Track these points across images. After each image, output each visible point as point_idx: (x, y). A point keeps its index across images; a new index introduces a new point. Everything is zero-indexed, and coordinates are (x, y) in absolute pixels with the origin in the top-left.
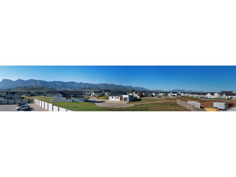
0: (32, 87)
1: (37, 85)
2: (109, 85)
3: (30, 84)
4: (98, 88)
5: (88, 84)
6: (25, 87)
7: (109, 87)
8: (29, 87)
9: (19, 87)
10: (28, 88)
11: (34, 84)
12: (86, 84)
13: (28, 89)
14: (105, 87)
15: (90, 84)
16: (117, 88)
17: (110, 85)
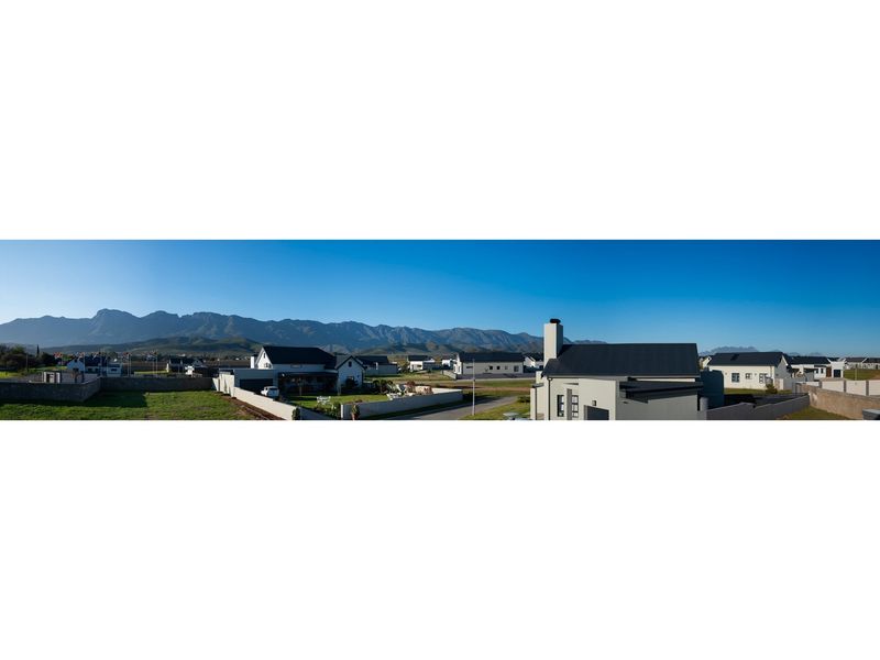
0: (206, 340)
1: (226, 331)
2: (483, 332)
3: (201, 330)
4: (446, 346)
5: (406, 328)
6: (183, 339)
7: (486, 340)
8: (196, 339)
9: (159, 341)
10: (194, 343)
11: (214, 329)
12: (401, 329)
13: (194, 348)
14: (468, 340)
15: (417, 329)
16: (513, 343)
17: (488, 334)
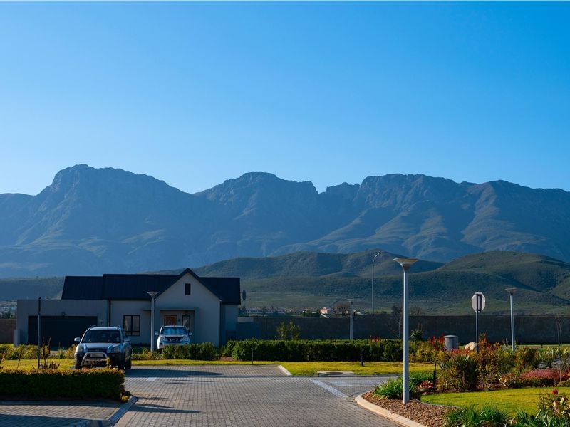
1: (470, 234)
8: (370, 260)
10: (368, 273)
11: (433, 227)
13: (361, 288)
